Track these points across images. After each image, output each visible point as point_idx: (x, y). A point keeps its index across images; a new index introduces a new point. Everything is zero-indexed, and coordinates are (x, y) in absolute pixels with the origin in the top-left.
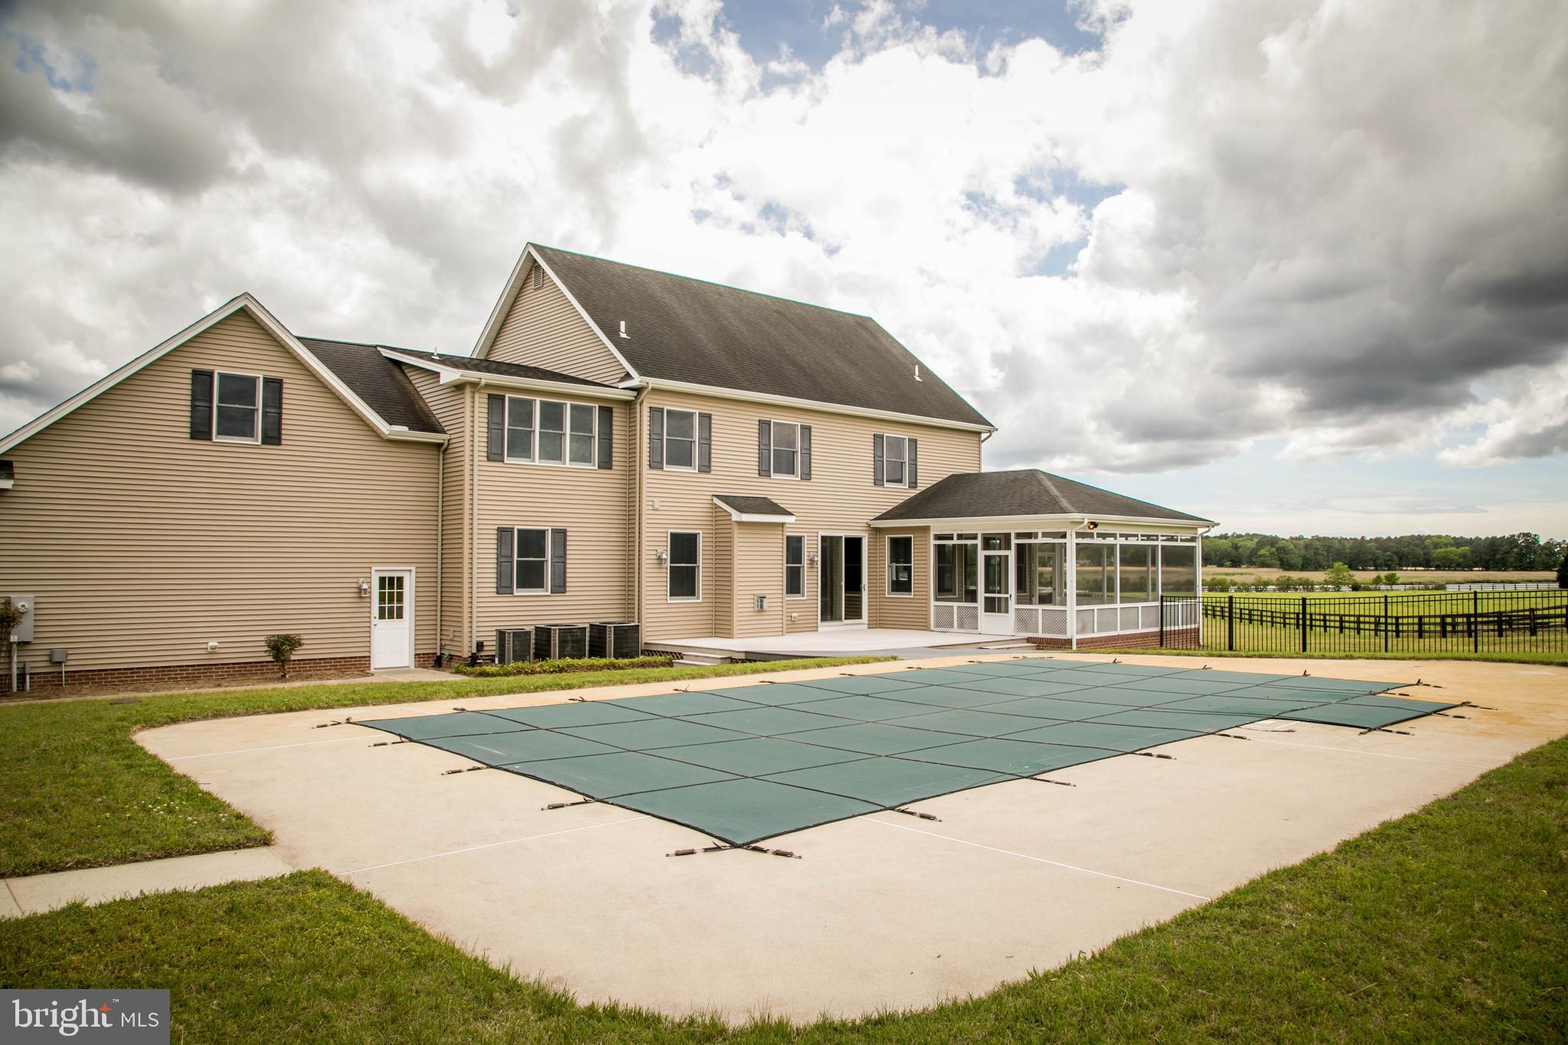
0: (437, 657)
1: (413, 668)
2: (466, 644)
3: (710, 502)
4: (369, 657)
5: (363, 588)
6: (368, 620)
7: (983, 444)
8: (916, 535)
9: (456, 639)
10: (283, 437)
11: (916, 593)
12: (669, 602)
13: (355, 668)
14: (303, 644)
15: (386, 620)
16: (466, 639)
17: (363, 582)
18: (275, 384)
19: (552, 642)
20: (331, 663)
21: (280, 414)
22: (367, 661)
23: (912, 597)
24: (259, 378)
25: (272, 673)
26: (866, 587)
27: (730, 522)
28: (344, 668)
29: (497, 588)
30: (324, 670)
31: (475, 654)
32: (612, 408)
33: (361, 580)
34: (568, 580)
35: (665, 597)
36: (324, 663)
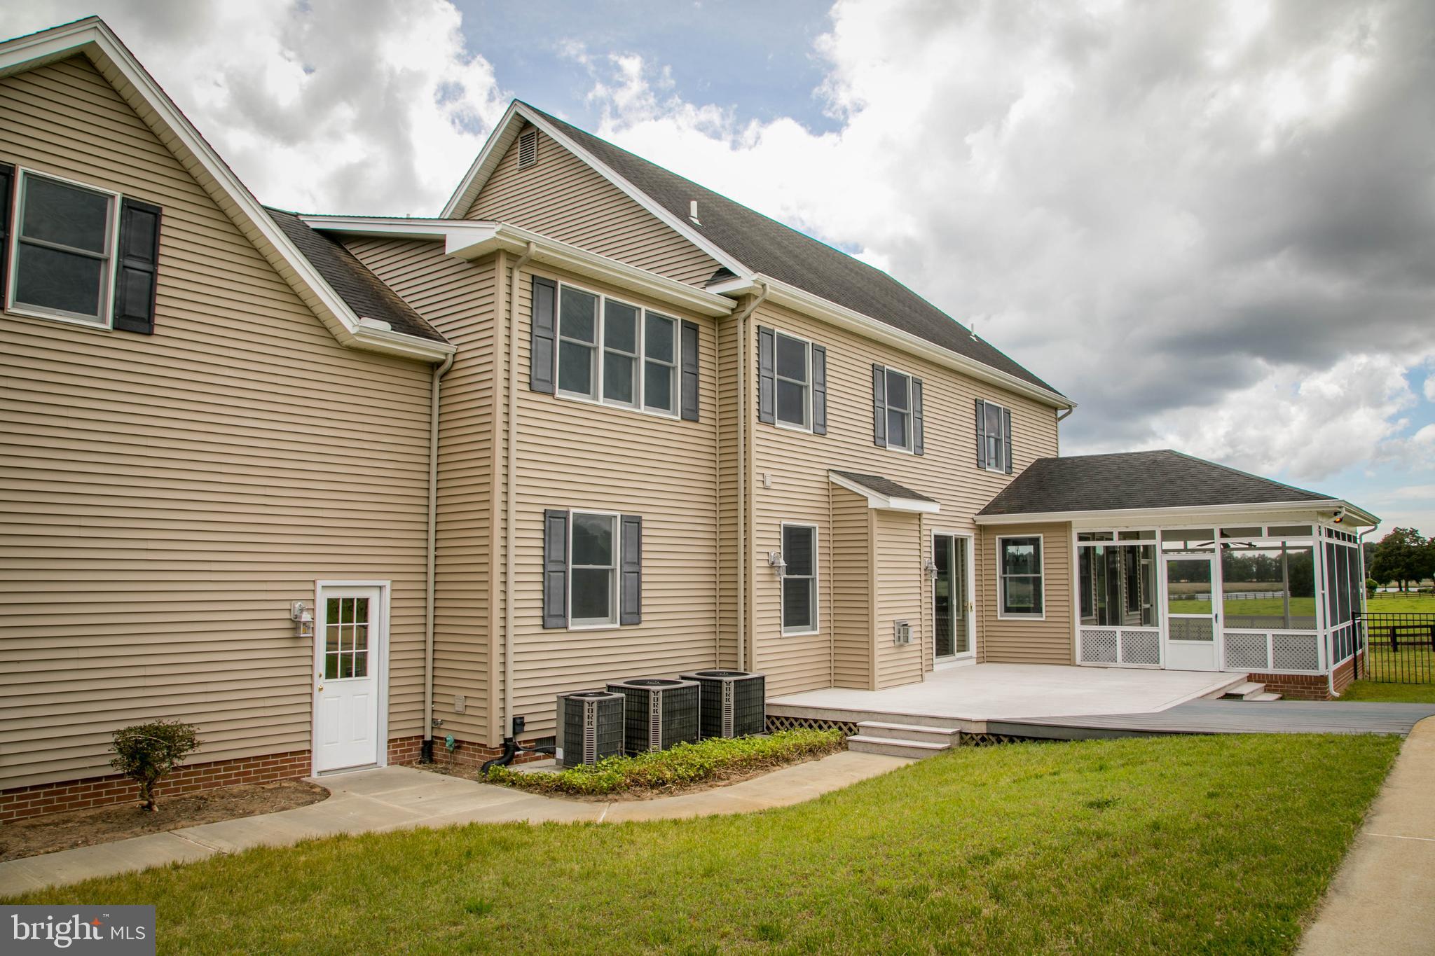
0: (425, 743)
1: (385, 766)
2: (496, 722)
3: (825, 480)
4: (310, 751)
5: (303, 620)
6: (308, 681)
7: (1059, 423)
8: (1047, 535)
9: (469, 712)
10: (158, 320)
11: (1049, 614)
12: (784, 635)
13: (282, 775)
14: (199, 744)
15: (339, 679)
16: (496, 713)
17: (302, 610)
18: (144, 215)
19: (652, 714)
20: (238, 768)
21: (153, 275)
22: (305, 759)
23: (1044, 619)
24: (113, 197)
25: (119, 799)
26: (974, 608)
27: (864, 510)
28: (263, 777)
29: (543, 617)
30: (225, 783)
31: (510, 740)
32: (698, 325)
33: (297, 605)
34: (644, 602)
35: (777, 628)
36: (225, 770)
